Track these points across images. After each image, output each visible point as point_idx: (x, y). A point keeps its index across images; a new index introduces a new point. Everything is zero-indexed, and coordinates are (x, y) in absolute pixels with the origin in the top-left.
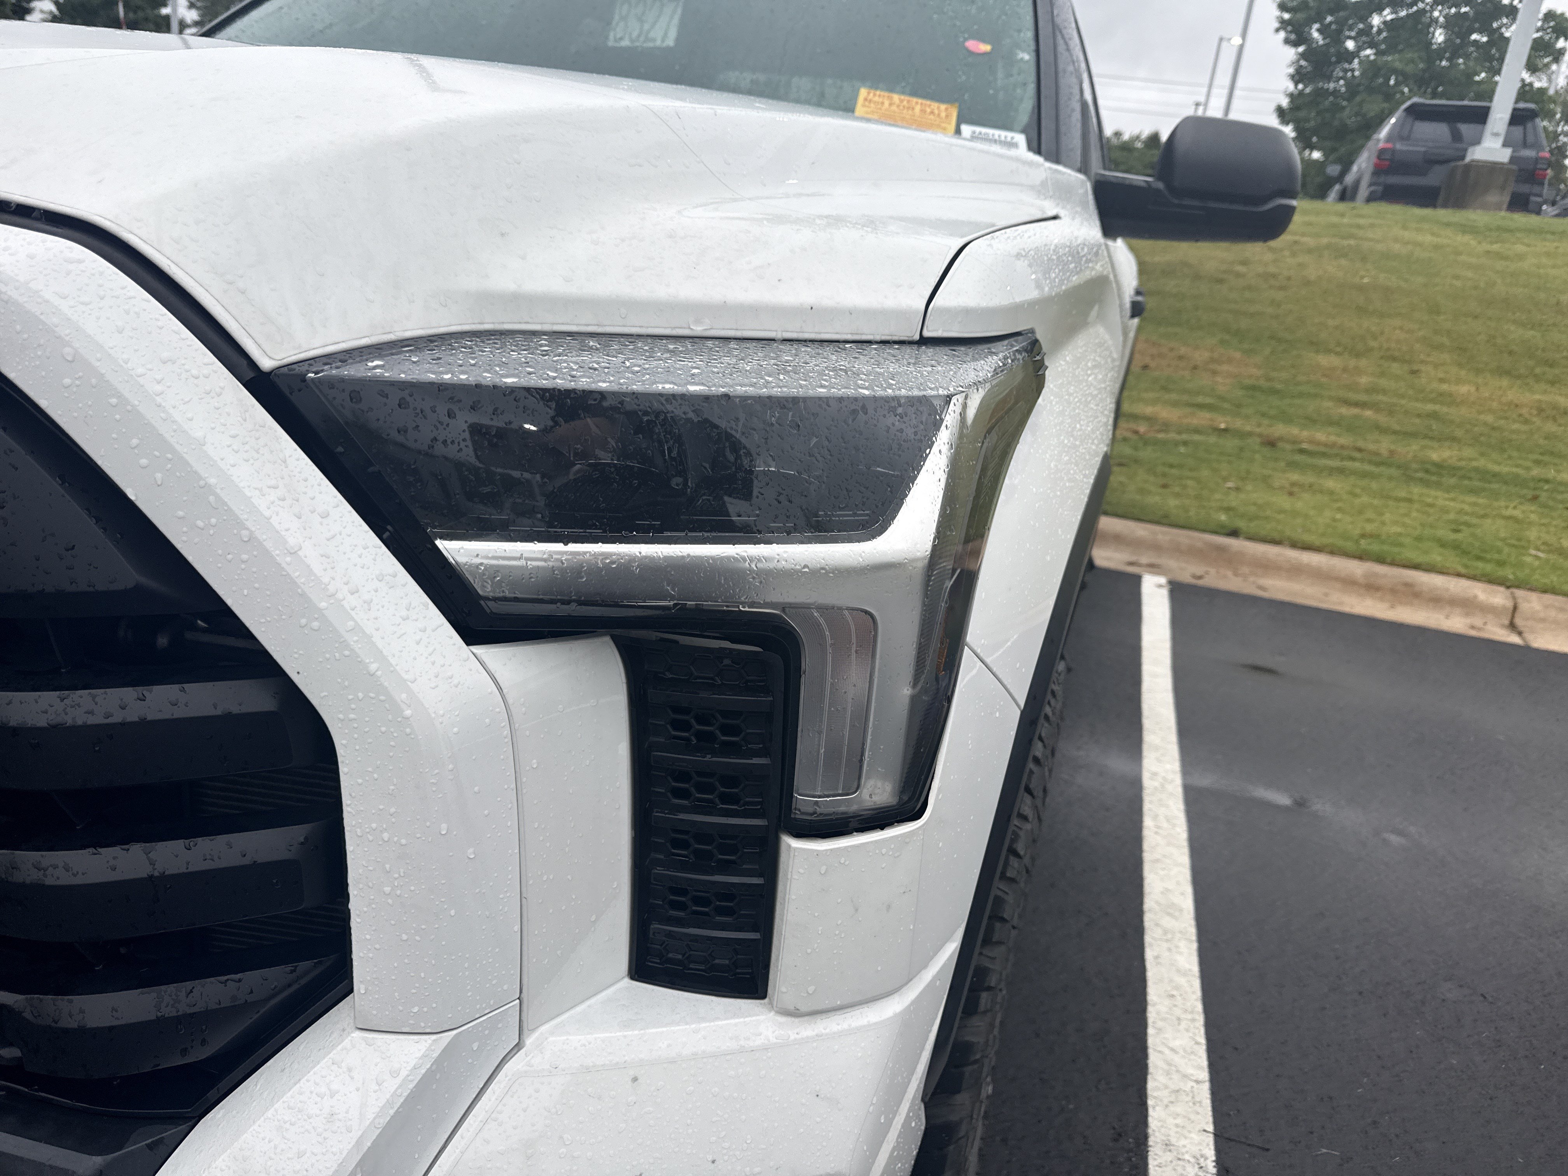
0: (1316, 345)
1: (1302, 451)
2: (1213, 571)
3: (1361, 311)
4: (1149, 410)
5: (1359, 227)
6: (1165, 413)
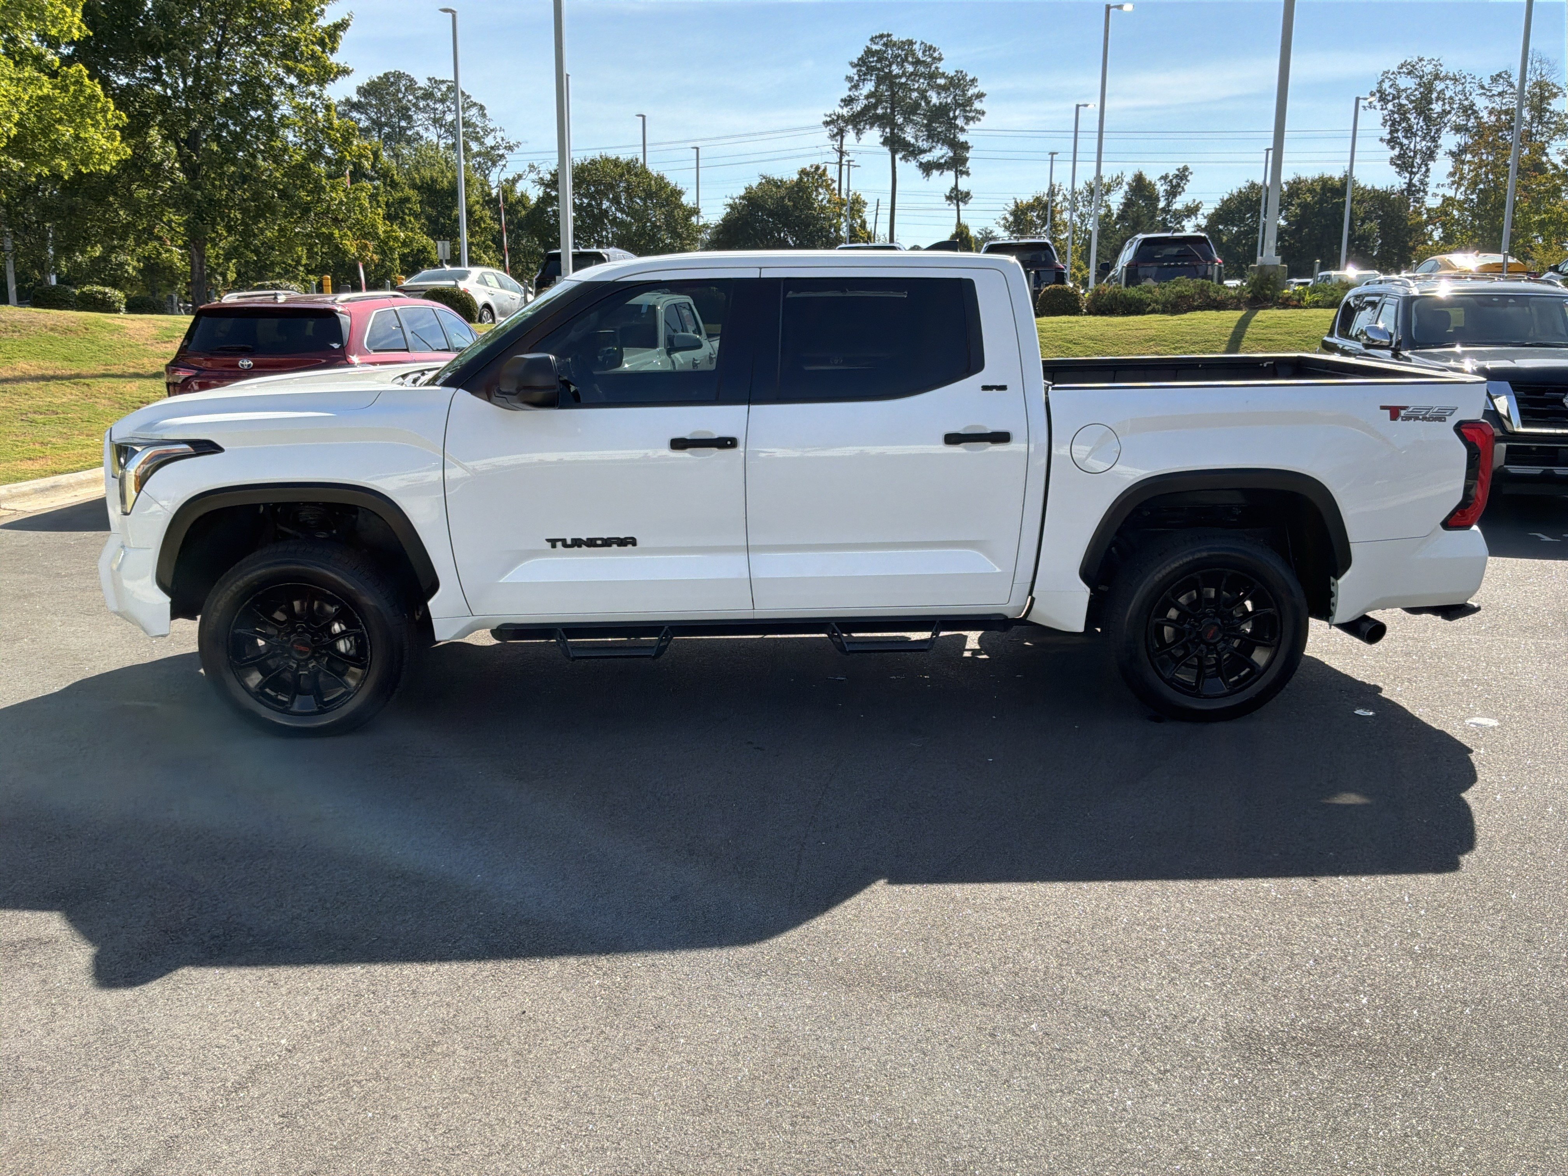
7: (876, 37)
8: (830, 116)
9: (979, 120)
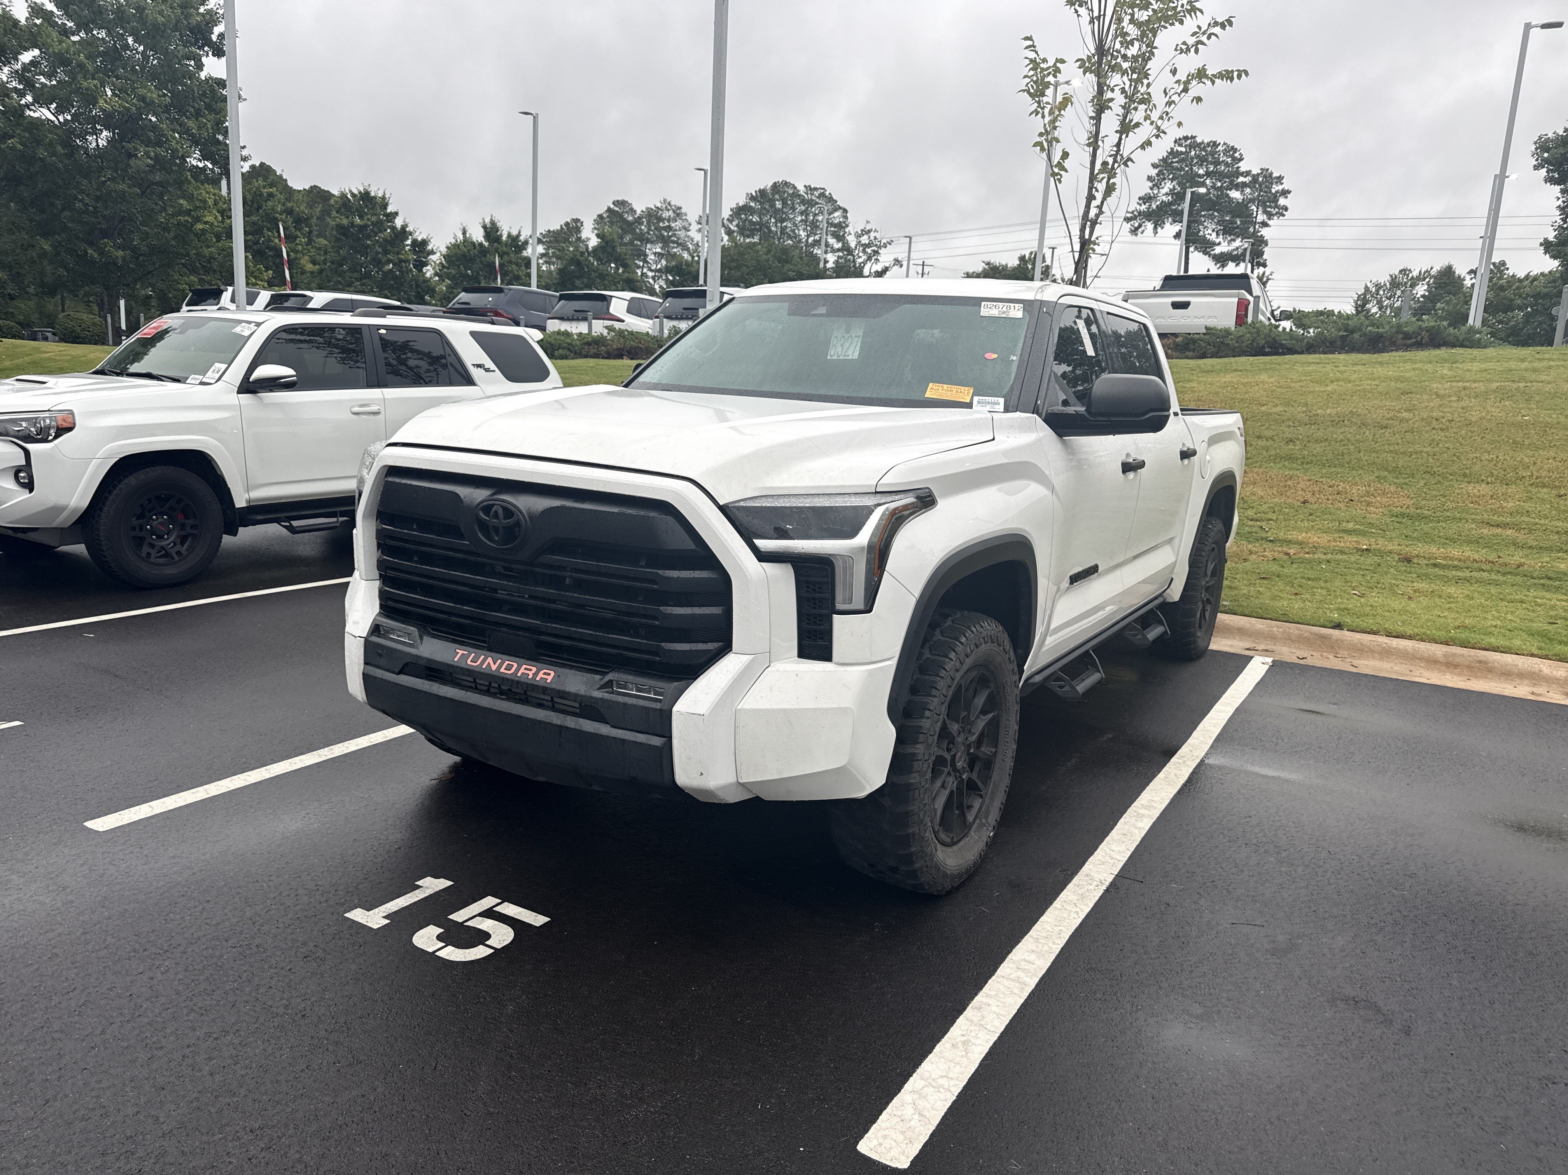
0: (1468, 477)
1: (1435, 565)
2: (1317, 654)
3: (1516, 445)
4: (1301, 537)
5: (1535, 370)
6: (1314, 538)
7: (1180, 139)
8: (1132, 213)
9: (1284, 215)
